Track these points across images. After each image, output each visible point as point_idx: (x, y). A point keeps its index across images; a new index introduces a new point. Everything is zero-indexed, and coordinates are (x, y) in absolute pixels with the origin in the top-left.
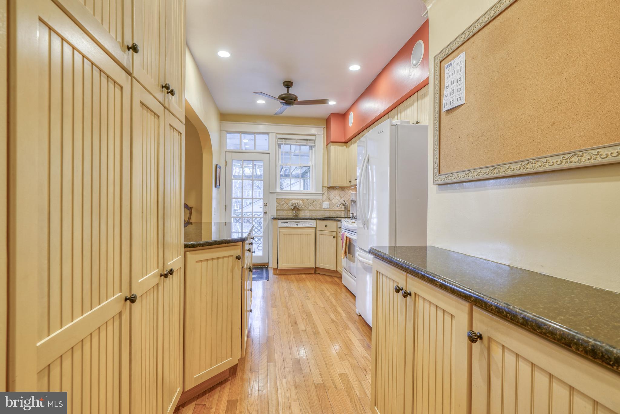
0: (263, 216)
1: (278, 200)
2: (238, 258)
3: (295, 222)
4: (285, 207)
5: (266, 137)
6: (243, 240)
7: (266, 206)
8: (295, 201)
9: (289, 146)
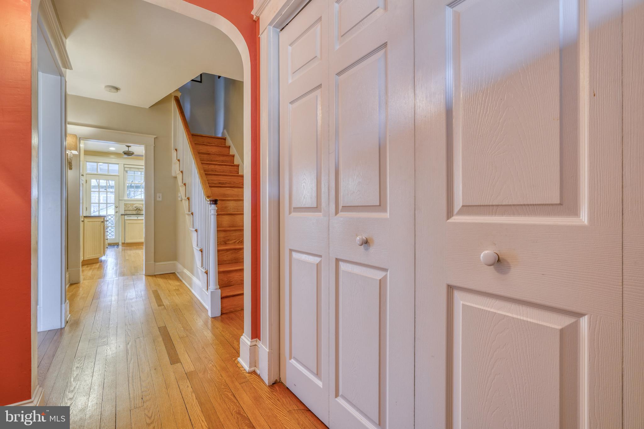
0: (115, 214)
1: (125, 205)
2: (102, 222)
3: (136, 216)
4: (131, 208)
5: (118, 165)
6: (105, 216)
7: (117, 207)
8: (137, 205)
9: (134, 172)
